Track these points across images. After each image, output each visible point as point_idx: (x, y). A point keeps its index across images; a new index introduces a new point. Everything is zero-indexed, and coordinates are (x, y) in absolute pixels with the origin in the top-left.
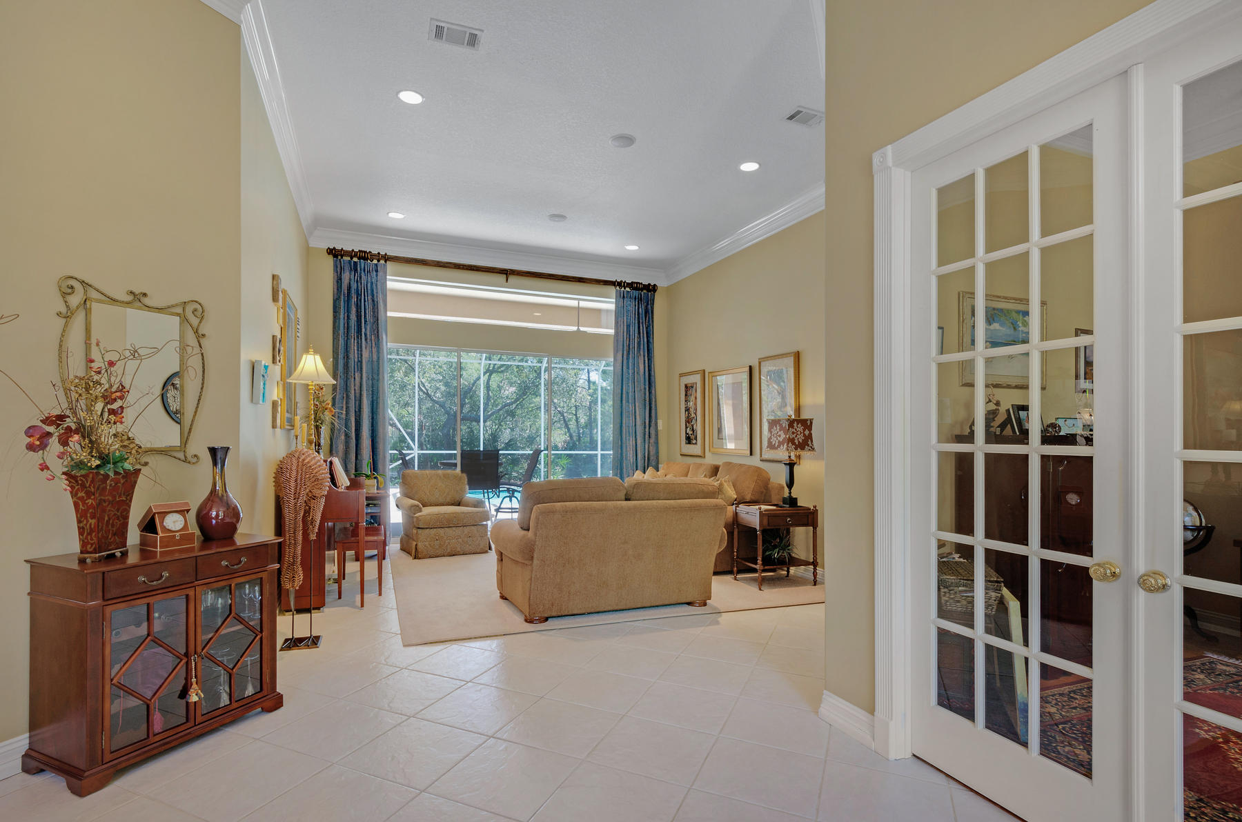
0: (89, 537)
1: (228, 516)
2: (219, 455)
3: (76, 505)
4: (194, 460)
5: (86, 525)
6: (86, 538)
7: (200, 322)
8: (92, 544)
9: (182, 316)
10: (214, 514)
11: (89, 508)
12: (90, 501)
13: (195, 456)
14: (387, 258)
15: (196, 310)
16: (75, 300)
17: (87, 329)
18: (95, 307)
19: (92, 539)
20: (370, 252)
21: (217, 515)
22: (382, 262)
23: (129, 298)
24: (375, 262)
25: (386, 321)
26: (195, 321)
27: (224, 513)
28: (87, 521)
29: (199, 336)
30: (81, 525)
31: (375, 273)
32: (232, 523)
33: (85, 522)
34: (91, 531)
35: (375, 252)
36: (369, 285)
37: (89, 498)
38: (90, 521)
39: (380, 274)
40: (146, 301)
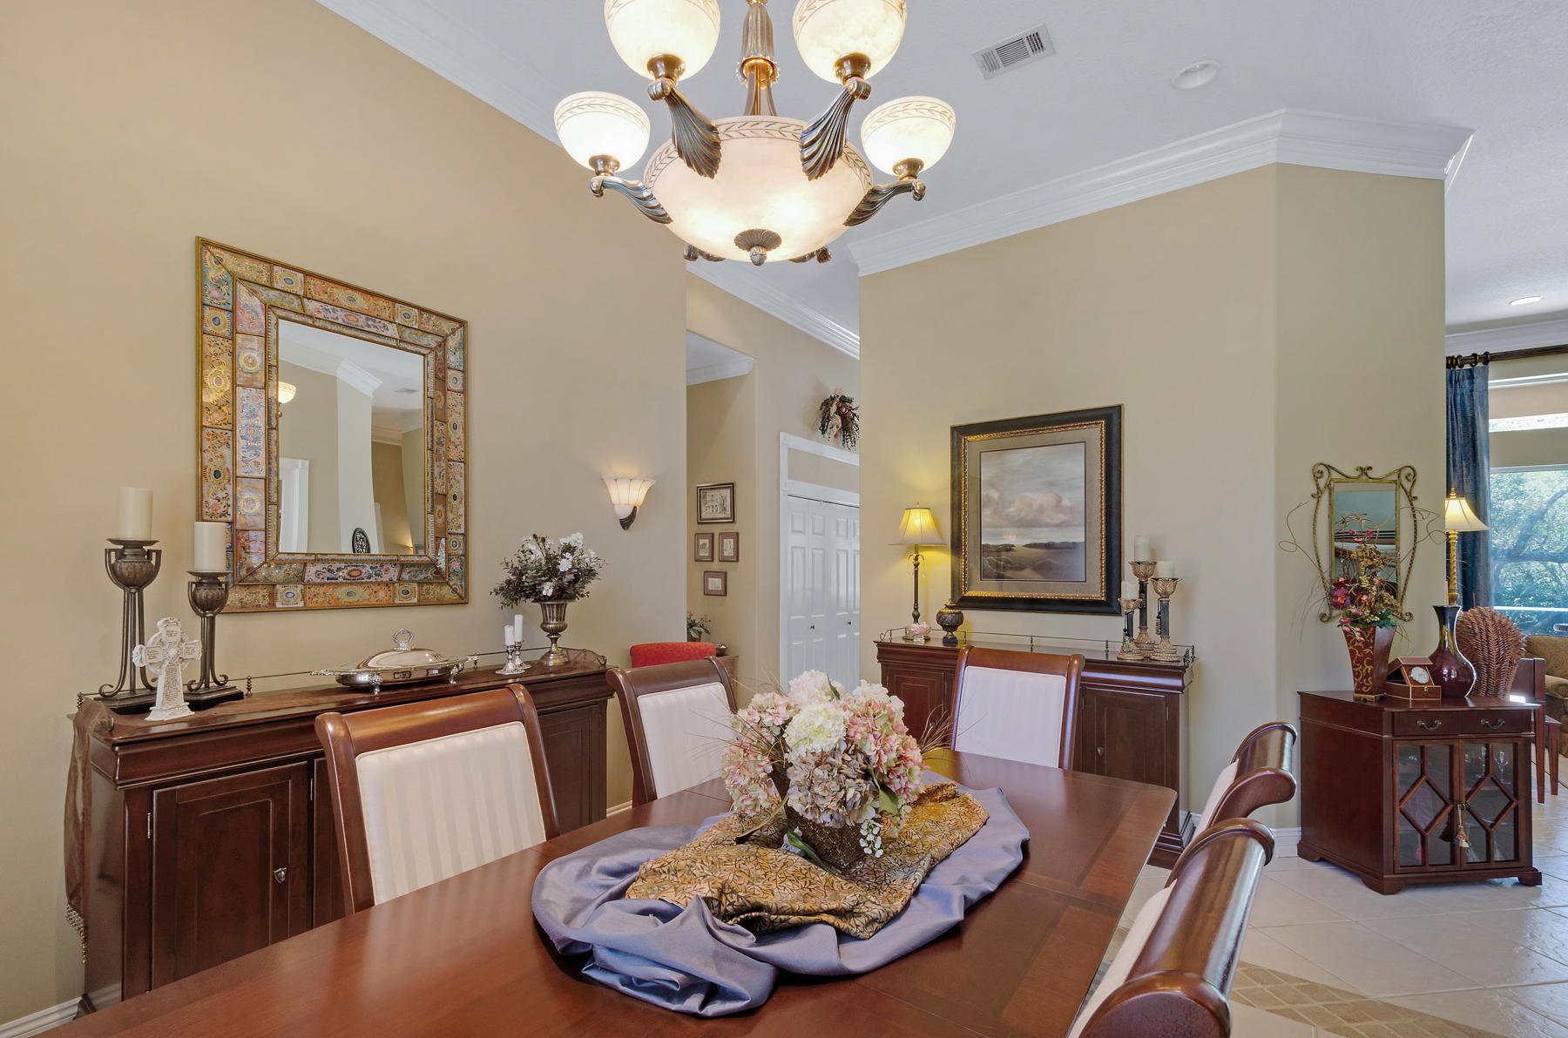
0: (1365, 680)
1: (1463, 676)
2: (1448, 615)
3: (1352, 653)
4: (1407, 618)
5: (1362, 670)
6: (1362, 680)
7: (1413, 486)
8: (1368, 687)
9: (1398, 482)
10: (1445, 671)
11: (1366, 656)
12: (1368, 650)
13: (1410, 614)
14: (1487, 358)
15: (1409, 474)
16: (1322, 482)
17: (1330, 504)
18: (1337, 487)
19: (1367, 682)
20: (1460, 356)
21: (1449, 673)
22: (1480, 365)
23: (1357, 474)
24: (1467, 367)
25: (1488, 440)
26: (1407, 485)
27: (1457, 670)
28: (1364, 667)
29: (1411, 499)
30: (1357, 669)
31: (1467, 382)
32: (1466, 682)
33: (1361, 667)
34: (1367, 676)
35: (1466, 353)
36: (1458, 398)
37: (1368, 647)
38: (1367, 667)
39: (1477, 381)
40: (1370, 473)
